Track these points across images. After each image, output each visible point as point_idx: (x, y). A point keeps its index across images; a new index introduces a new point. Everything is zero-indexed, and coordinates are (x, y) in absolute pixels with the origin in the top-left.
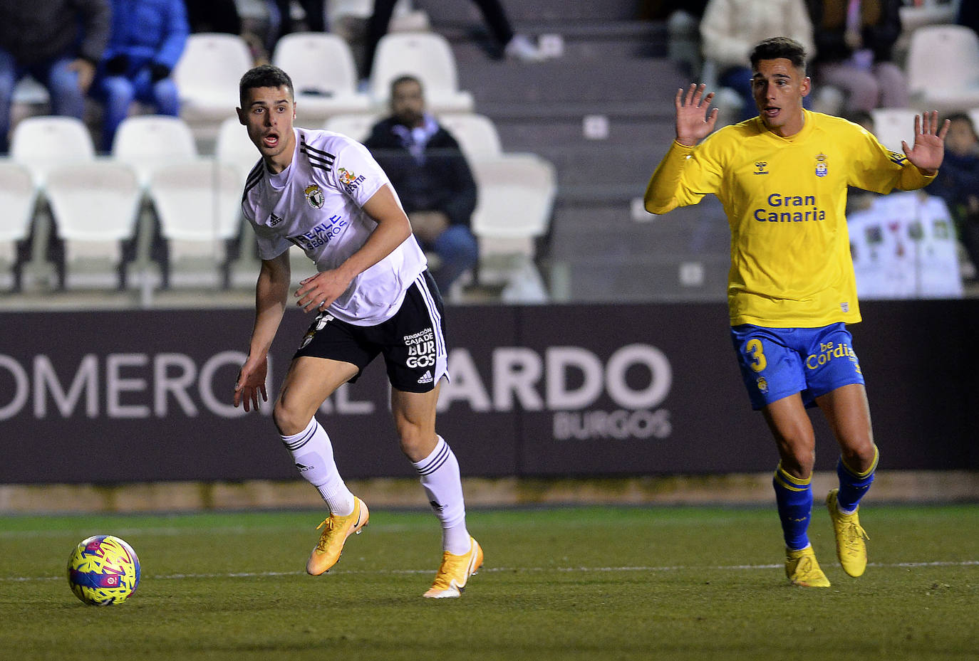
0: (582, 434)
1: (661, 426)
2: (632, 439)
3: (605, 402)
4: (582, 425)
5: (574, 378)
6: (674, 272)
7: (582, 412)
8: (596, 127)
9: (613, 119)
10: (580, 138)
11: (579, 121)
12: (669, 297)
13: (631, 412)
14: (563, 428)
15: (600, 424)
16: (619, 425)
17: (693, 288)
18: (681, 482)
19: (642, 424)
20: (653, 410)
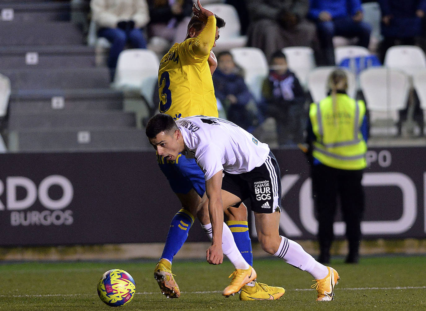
0: (26, 223)
1: (68, 218)
2: (52, 225)
3: (38, 206)
4: (26, 219)
5: (21, 193)
6: (74, 136)
7: (26, 211)
8: (32, 58)
9: (41, 54)
10: (23, 64)
11: (23, 55)
12: (72, 149)
13: (52, 211)
14: (16, 220)
15: (35, 218)
16: (45, 218)
17: (85, 145)
18: (79, 249)
19: (58, 218)
20: (63, 210)
